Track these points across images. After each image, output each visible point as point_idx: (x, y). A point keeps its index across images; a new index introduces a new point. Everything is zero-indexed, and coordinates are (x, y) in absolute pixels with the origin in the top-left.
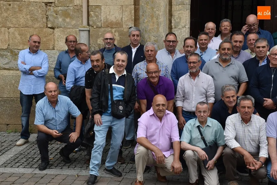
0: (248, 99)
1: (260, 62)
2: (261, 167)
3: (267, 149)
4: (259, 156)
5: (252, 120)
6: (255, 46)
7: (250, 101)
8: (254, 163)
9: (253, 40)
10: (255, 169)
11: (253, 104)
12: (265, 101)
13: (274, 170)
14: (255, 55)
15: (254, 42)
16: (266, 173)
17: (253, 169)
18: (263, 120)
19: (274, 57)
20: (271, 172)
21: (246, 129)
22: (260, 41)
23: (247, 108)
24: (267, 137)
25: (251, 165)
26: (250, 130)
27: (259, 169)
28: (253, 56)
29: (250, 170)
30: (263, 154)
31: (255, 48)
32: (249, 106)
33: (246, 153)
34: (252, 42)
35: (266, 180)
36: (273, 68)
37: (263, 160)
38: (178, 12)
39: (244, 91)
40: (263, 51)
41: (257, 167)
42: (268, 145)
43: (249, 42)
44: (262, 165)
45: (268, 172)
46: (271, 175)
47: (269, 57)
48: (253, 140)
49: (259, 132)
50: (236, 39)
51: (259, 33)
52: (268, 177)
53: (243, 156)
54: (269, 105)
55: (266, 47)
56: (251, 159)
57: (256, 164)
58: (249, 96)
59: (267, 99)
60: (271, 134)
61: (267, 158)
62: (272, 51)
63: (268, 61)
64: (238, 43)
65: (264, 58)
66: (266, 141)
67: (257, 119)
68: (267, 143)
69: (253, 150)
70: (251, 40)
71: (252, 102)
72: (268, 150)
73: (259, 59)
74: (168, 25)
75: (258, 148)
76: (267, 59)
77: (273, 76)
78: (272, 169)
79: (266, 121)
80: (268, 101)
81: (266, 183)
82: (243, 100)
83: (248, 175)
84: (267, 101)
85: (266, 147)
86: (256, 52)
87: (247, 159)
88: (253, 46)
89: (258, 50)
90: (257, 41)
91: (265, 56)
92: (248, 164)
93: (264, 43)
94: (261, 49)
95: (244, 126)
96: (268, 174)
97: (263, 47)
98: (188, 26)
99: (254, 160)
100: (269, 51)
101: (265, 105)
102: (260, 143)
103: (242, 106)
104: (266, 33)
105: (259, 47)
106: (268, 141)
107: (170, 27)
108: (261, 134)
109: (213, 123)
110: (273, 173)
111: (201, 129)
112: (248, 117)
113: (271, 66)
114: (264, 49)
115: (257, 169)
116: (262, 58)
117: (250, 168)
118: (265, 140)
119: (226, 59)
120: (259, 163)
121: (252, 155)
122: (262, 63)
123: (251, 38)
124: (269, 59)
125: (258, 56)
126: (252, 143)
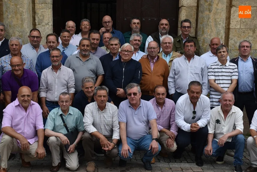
0: (104, 89)
1: (113, 57)
2: (114, 148)
3: (119, 131)
4: (113, 139)
5: (106, 107)
6: (109, 44)
7: (105, 91)
8: (108, 145)
9: (108, 38)
10: (109, 150)
11: (107, 93)
12: (118, 91)
13: (124, 150)
14: (109, 52)
15: (109, 40)
16: (118, 152)
17: (107, 150)
18: (115, 107)
19: (124, 53)
20: (122, 152)
21: (102, 115)
22: (113, 39)
23: (102, 97)
24: (119, 122)
25: (105, 147)
26: (105, 116)
27: (112, 149)
28: (108, 52)
29: (105, 150)
30: (116, 136)
31: (109, 46)
32: (104, 95)
33: (102, 137)
34: (107, 40)
35: (118, 158)
36: (124, 62)
37: (115, 142)
38: (42, 10)
39: (100, 83)
40: (116, 48)
41: (110, 147)
42: (119, 128)
43: (105, 40)
44: (115, 146)
45: (119, 152)
46: (122, 154)
47: (120, 54)
48: (108, 125)
49: (113, 118)
50: (94, 37)
51: (113, 33)
52: (119, 156)
53: (99, 139)
54: (121, 94)
55: (118, 44)
56: (105, 141)
57: (110, 145)
58: (104, 86)
59: (119, 89)
60: (122, 119)
61: (118, 140)
62: (122, 48)
63: (120, 57)
64: (96, 40)
65: (117, 54)
66: (118, 126)
67: (111, 106)
68: (119, 127)
69: (107, 134)
70: (106, 38)
71: (107, 92)
72: (120, 133)
73: (113, 55)
74: (32, 21)
75: (112, 131)
76: (119, 55)
77: (124, 69)
78: (122, 149)
79: (118, 108)
80: (121, 91)
81: (118, 161)
82: (100, 90)
83: (103, 155)
84: (119, 90)
85: (118, 131)
86: (110, 49)
87: (102, 141)
88: (108, 44)
89: (111, 47)
90: (110, 39)
91: (117, 52)
92: (103, 146)
93: (116, 42)
94: (114, 46)
95: (100, 113)
96: (120, 154)
97: (116, 45)
98: (51, 23)
99: (108, 142)
100: (120, 48)
101: (118, 94)
102: (113, 127)
103: (99, 96)
104: (119, 32)
105: (112, 45)
106: (119, 125)
107: (34, 24)
108: (114, 120)
109: (74, 111)
110: (123, 152)
111: (64, 117)
112: (104, 105)
113: (122, 61)
114: (117, 47)
115: (110, 149)
116: (115, 54)
117: (105, 149)
118: (117, 124)
119: (85, 54)
120: (112, 144)
121: (106, 138)
122: (115, 58)
123: (106, 37)
124: (121, 55)
125: (112, 53)
126: (106, 127)
